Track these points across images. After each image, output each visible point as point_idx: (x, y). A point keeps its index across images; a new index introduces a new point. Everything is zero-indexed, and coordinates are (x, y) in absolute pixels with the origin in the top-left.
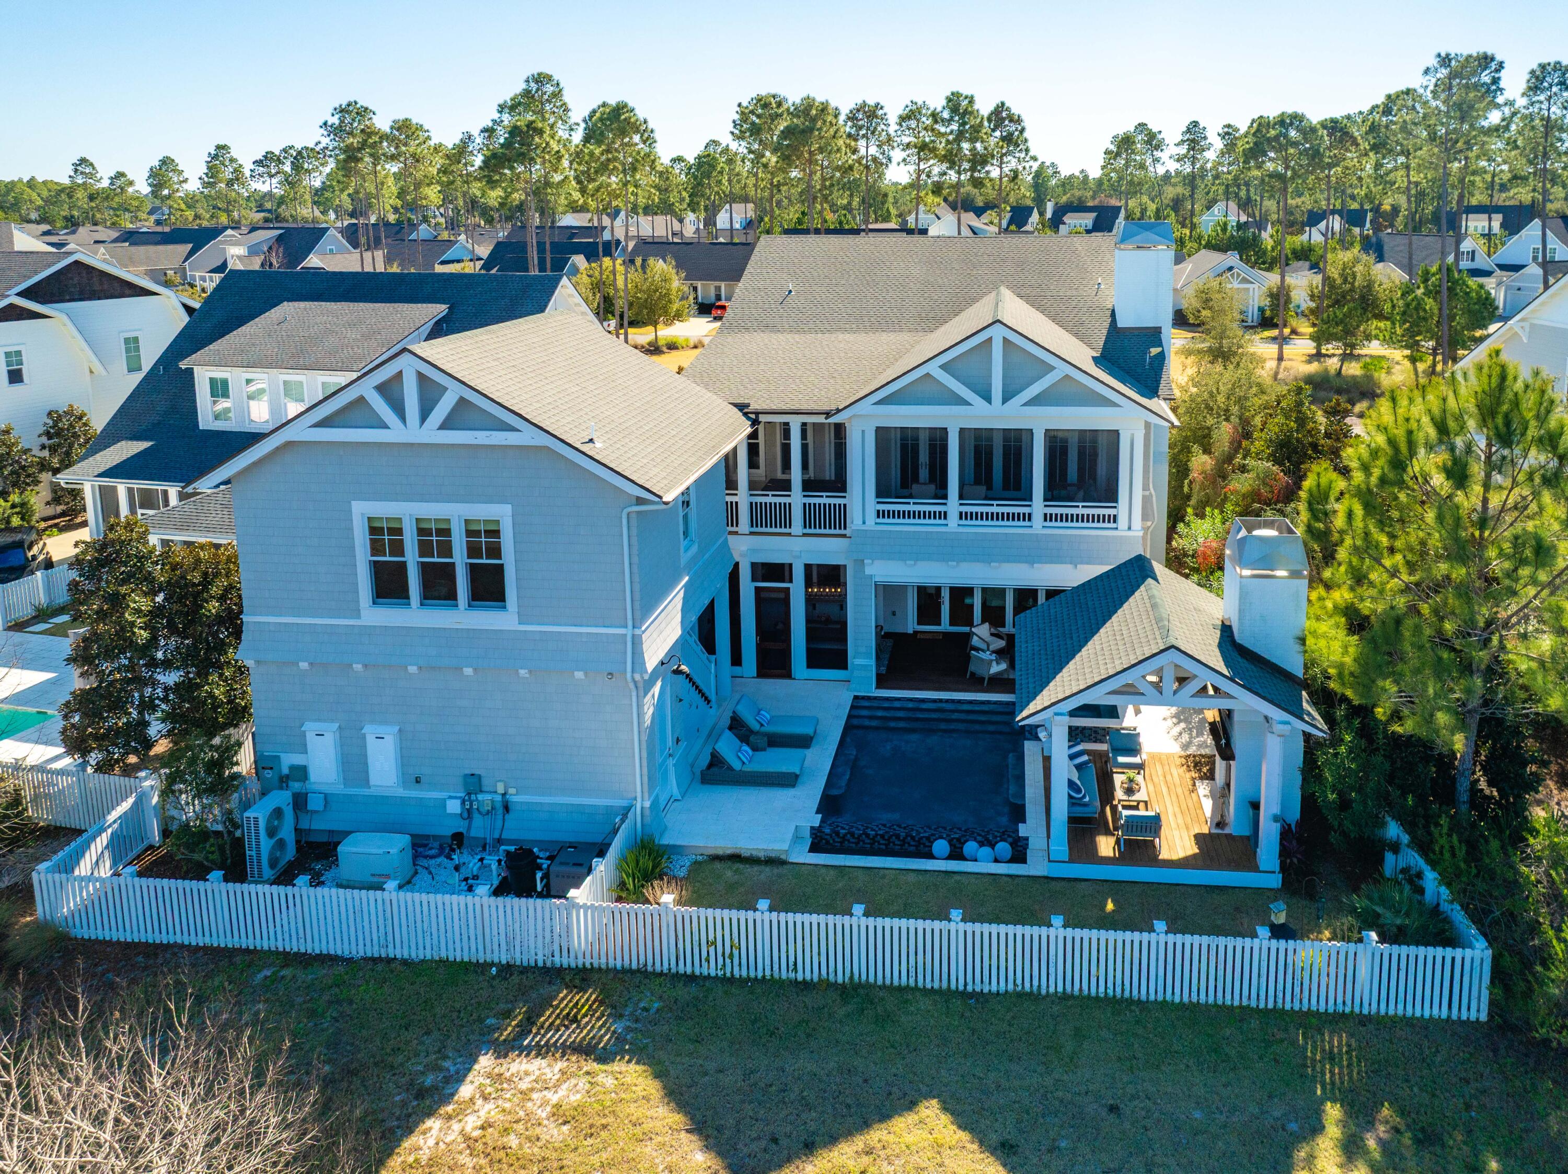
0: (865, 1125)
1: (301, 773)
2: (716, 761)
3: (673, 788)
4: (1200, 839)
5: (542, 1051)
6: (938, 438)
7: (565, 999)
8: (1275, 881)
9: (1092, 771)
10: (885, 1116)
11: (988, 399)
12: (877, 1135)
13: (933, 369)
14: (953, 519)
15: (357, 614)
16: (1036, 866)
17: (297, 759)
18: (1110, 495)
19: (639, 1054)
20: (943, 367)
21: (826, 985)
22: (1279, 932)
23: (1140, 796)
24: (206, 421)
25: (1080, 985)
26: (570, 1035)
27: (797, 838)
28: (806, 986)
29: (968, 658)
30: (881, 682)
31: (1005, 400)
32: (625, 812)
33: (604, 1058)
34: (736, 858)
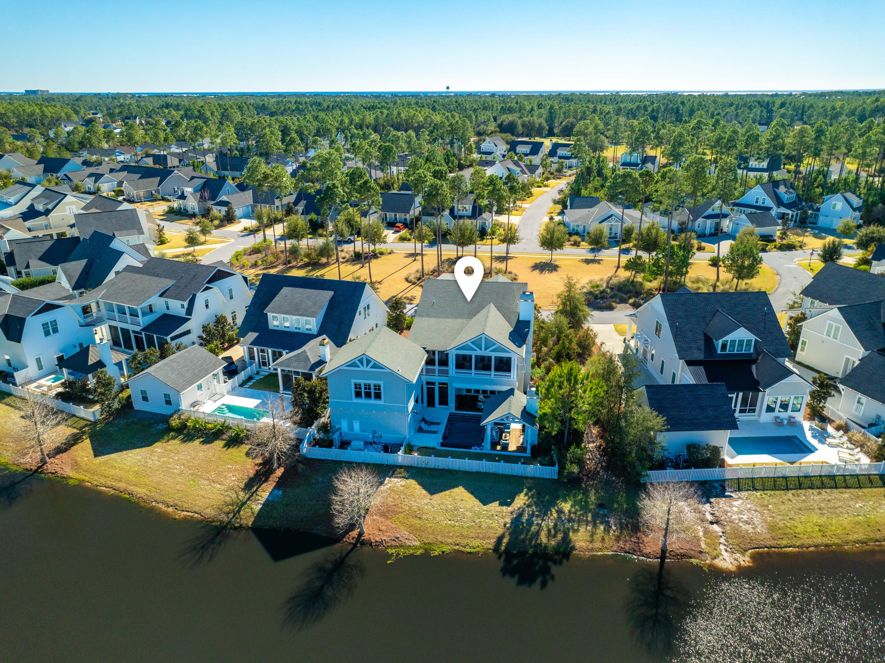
0: (450, 489)
1: (340, 429)
2: (420, 428)
3: (412, 433)
4: (518, 447)
5: (397, 477)
6: (470, 356)
7: (398, 470)
8: (529, 455)
9: (499, 433)
10: (453, 488)
11: (481, 349)
12: (452, 490)
13: (469, 343)
14: (473, 375)
15: (352, 400)
16: (484, 451)
17: (339, 426)
18: (509, 370)
19: (413, 478)
20: (471, 342)
21: (443, 470)
22: (522, 463)
23: (507, 438)
24: (271, 327)
25: (488, 471)
26: (399, 475)
27: (438, 444)
28: (440, 470)
29: (477, 404)
30: (456, 409)
31: (485, 350)
32: (405, 439)
33: (407, 479)
34: (426, 447)
